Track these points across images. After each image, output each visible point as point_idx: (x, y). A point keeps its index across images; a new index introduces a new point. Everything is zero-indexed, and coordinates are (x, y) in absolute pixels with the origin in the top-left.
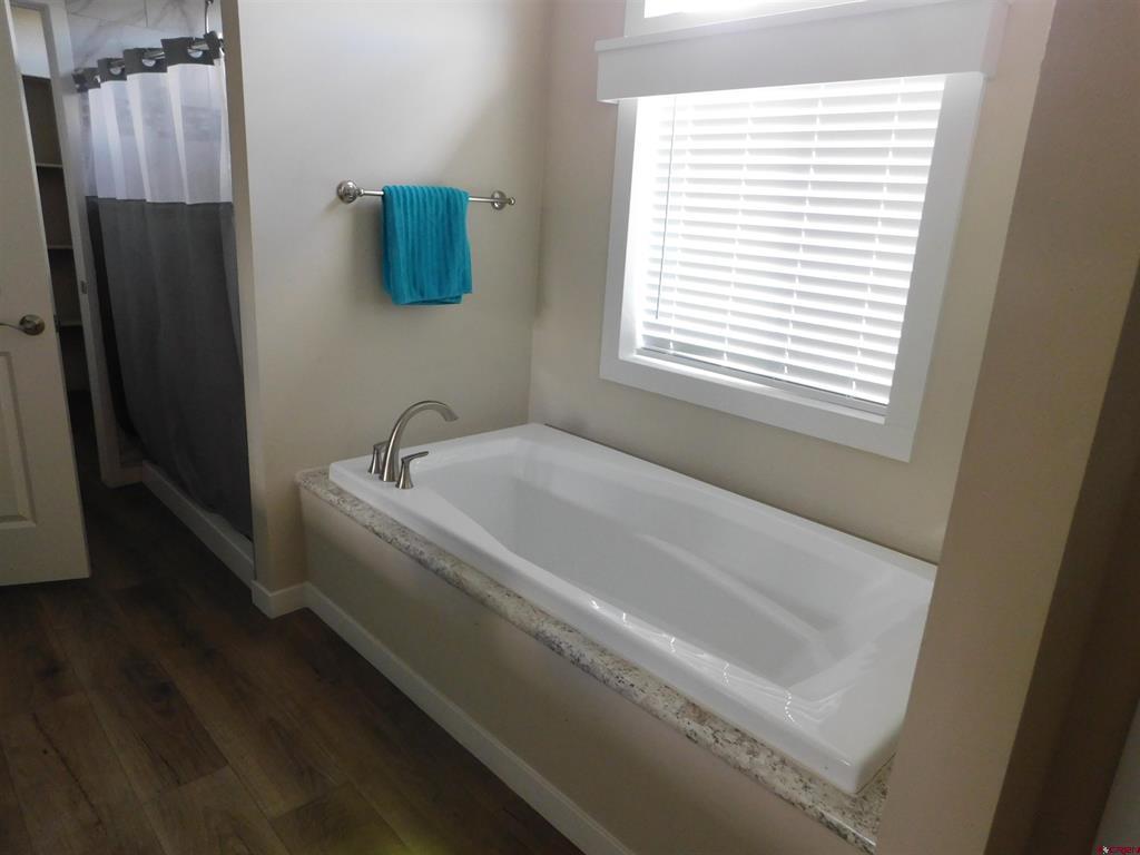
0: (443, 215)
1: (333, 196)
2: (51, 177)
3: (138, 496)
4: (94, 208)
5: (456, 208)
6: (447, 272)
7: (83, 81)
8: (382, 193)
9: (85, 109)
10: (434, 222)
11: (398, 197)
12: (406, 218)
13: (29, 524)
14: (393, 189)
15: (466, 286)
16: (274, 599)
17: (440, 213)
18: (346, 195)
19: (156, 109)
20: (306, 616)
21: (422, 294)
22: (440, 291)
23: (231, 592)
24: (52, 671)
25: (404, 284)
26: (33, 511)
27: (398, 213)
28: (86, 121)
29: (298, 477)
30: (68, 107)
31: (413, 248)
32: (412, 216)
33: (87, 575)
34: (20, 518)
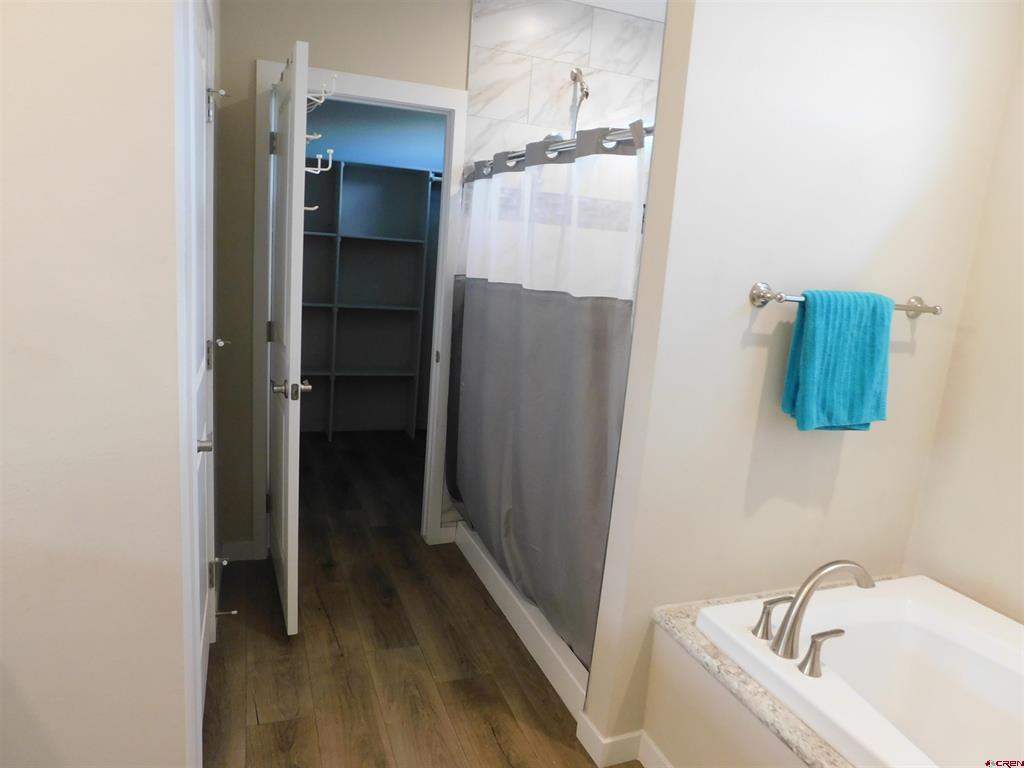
0: (866, 326)
1: (744, 299)
5: (883, 319)
6: (863, 394)
8: (803, 299)
10: (855, 335)
11: (822, 303)
12: (827, 329)
14: (816, 293)
15: (879, 410)
17: (863, 324)
18: (759, 300)
21: (830, 418)
22: (851, 416)
25: (813, 409)
27: (819, 323)
31: (828, 365)
32: (834, 328)
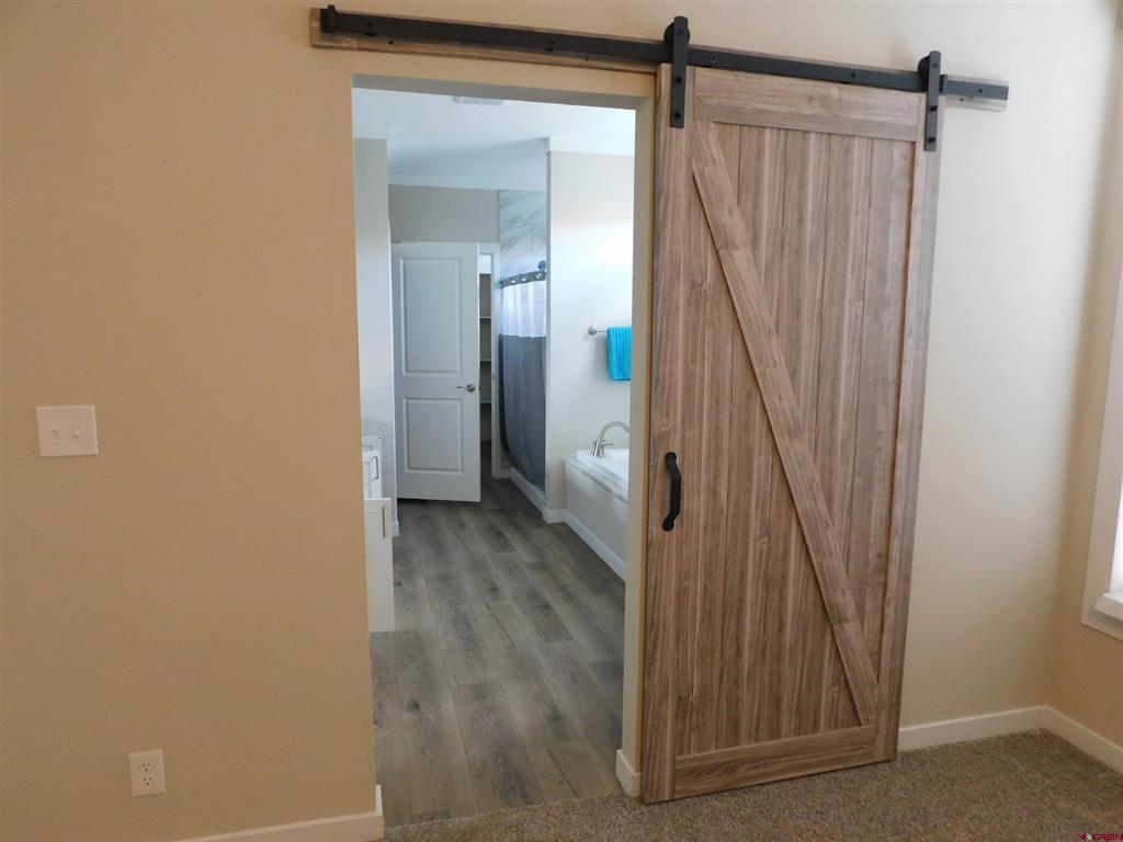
1: (586, 332)
2: (486, 323)
3: (507, 482)
4: (501, 339)
7: (503, 283)
8: (607, 330)
9: (502, 295)
11: (613, 332)
12: (616, 341)
13: (460, 473)
14: (611, 329)
16: (551, 515)
18: (592, 332)
19: (525, 297)
20: (564, 525)
21: (624, 375)
23: (535, 515)
24: (462, 525)
25: (615, 370)
26: (463, 468)
27: (613, 339)
28: (502, 300)
29: (565, 457)
30: (496, 293)
31: (620, 355)
32: (620, 340)
33: (478, 500)
34: (456, 470)
